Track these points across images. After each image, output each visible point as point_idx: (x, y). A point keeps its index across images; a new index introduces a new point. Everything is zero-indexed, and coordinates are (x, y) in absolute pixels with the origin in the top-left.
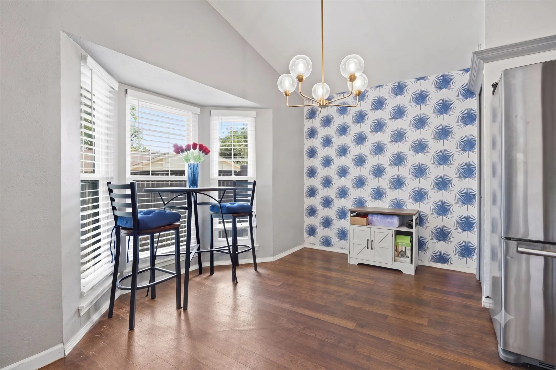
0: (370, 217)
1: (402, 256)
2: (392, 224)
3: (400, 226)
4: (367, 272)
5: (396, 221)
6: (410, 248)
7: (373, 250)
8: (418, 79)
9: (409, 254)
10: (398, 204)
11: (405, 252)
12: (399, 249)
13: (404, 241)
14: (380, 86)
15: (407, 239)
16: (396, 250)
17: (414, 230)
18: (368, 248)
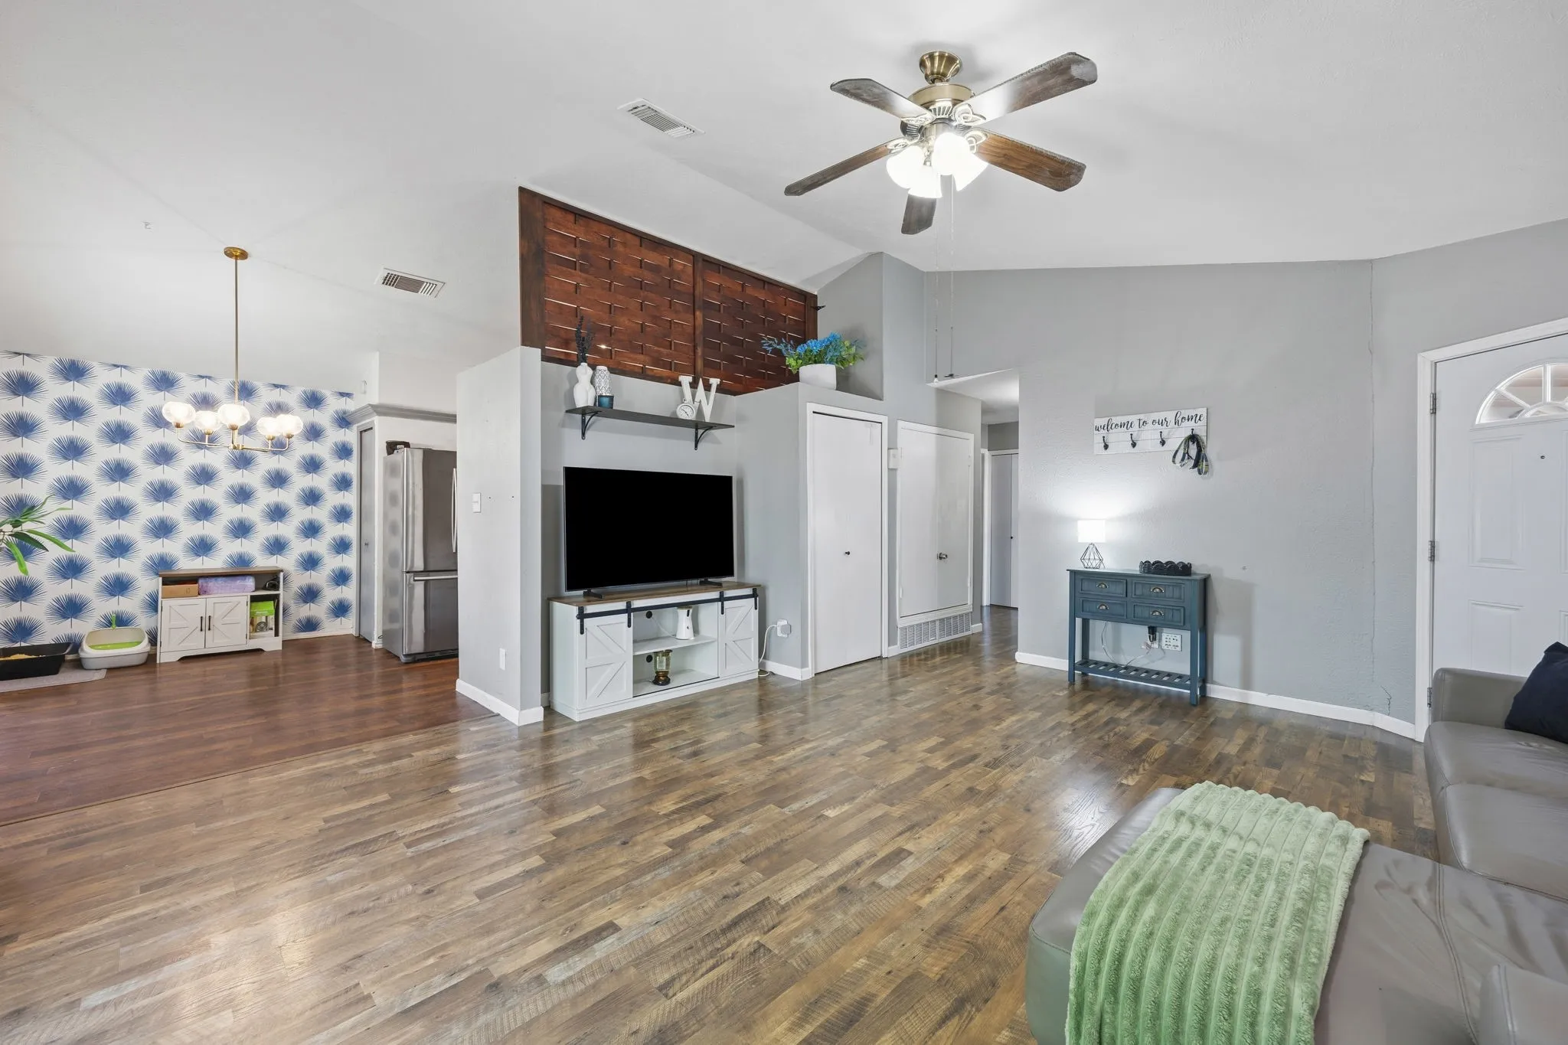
0: (201, 581)
1: (262, 630)
2: (244, 589)
3: (257, 589)
4: (196, 668)
5: (250, 583)
6: (273, 616)
7: (211, 631)
8: (276, 386)
9: (272, 624)
10: (242, 560)
11: (266, 624)
12: (257, 620)
13: (266, 609)
14: (206, 377)
15: (269, 606)
16: (252, 623)
17: (281, 592)
18: (201, 630)
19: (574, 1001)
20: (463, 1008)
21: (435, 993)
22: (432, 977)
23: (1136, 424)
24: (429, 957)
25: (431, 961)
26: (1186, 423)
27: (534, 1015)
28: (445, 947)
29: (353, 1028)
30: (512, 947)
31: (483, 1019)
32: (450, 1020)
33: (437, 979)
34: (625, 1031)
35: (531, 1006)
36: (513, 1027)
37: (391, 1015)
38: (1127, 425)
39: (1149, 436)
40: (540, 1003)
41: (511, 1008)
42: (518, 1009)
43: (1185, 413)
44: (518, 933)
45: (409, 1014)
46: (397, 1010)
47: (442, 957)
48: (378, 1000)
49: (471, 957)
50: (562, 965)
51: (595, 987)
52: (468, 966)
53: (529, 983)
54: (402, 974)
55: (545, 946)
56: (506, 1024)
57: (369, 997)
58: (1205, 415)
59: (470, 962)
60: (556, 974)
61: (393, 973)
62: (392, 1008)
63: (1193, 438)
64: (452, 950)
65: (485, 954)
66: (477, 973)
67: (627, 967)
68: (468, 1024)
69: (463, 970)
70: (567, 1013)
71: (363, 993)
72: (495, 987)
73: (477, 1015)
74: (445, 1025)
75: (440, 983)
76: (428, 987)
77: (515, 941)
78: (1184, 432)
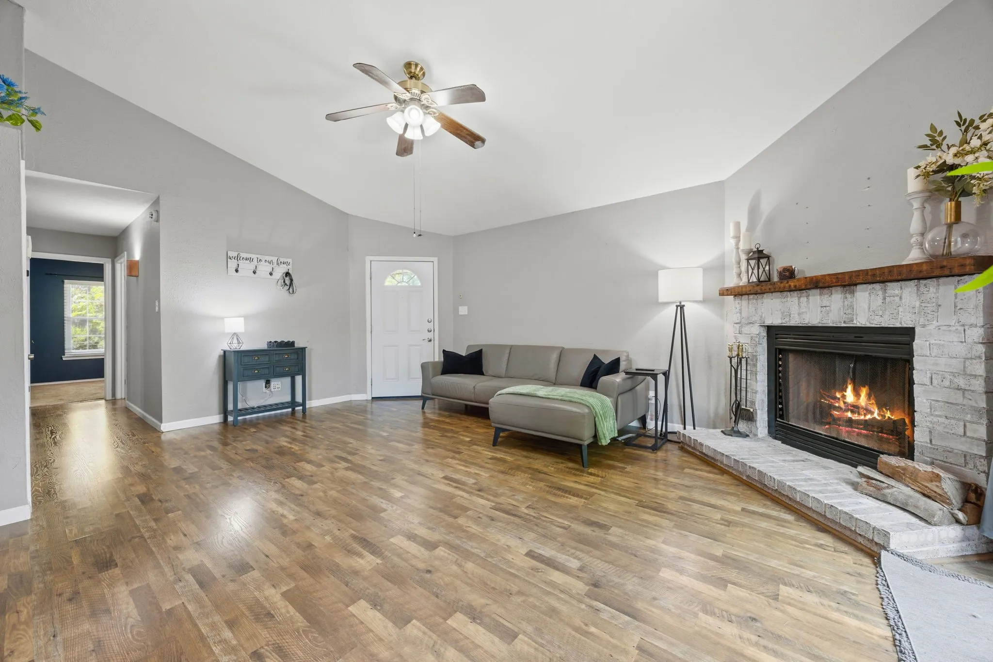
19: (588, 553)
20: (616, 591)
21: (615, 611)
22: (605, 620)
23: (255, 260)
24: (591, 634)
25: (592, 629)
26: (282, 265)
27: (603, 562)
28: (577, 629)
29: (661, 639)
30: (562, 592)
31: (617, 580)
32: (626, 594)
33: (604, 616)
34: (594, 534)
35: (599, 565)
36: (614, 567)
37: (641, 624)
38: (251, 260)
39: (264, 269)
40: (595, 563)
41: (604, 572)
42: (604, 570)
43: (282, 260)
44: (549, 593)
45: (634, 615)
46: (637, 623)
47: (586, 625)
48: (637, 639)
49: (580, 608)
50: (567, 564)
51: (575, 548)
52: (587, 606)
53: (585, 572)
54: (612, 640)
55: (556, 576)
56: (614, 571)
57: (639, 648)
58: (291, 263)
59: (583, 606)
60: (574, 564)
61: (615, 647)
62: (637, 627)
63: (287, 274)
64: (578, 622)
65: (574, 602)
66: (591, 598)
67: (559, 542)
68: (622, 585)
69: (591, 607)
70: (597, 553)
71: (638, 654)
72: (596, 585)
73: (616, 583)
74: (630, 593)
75: (607, 612)
76: (613, 617)
77: (557, 592)
78: (283, 269)
